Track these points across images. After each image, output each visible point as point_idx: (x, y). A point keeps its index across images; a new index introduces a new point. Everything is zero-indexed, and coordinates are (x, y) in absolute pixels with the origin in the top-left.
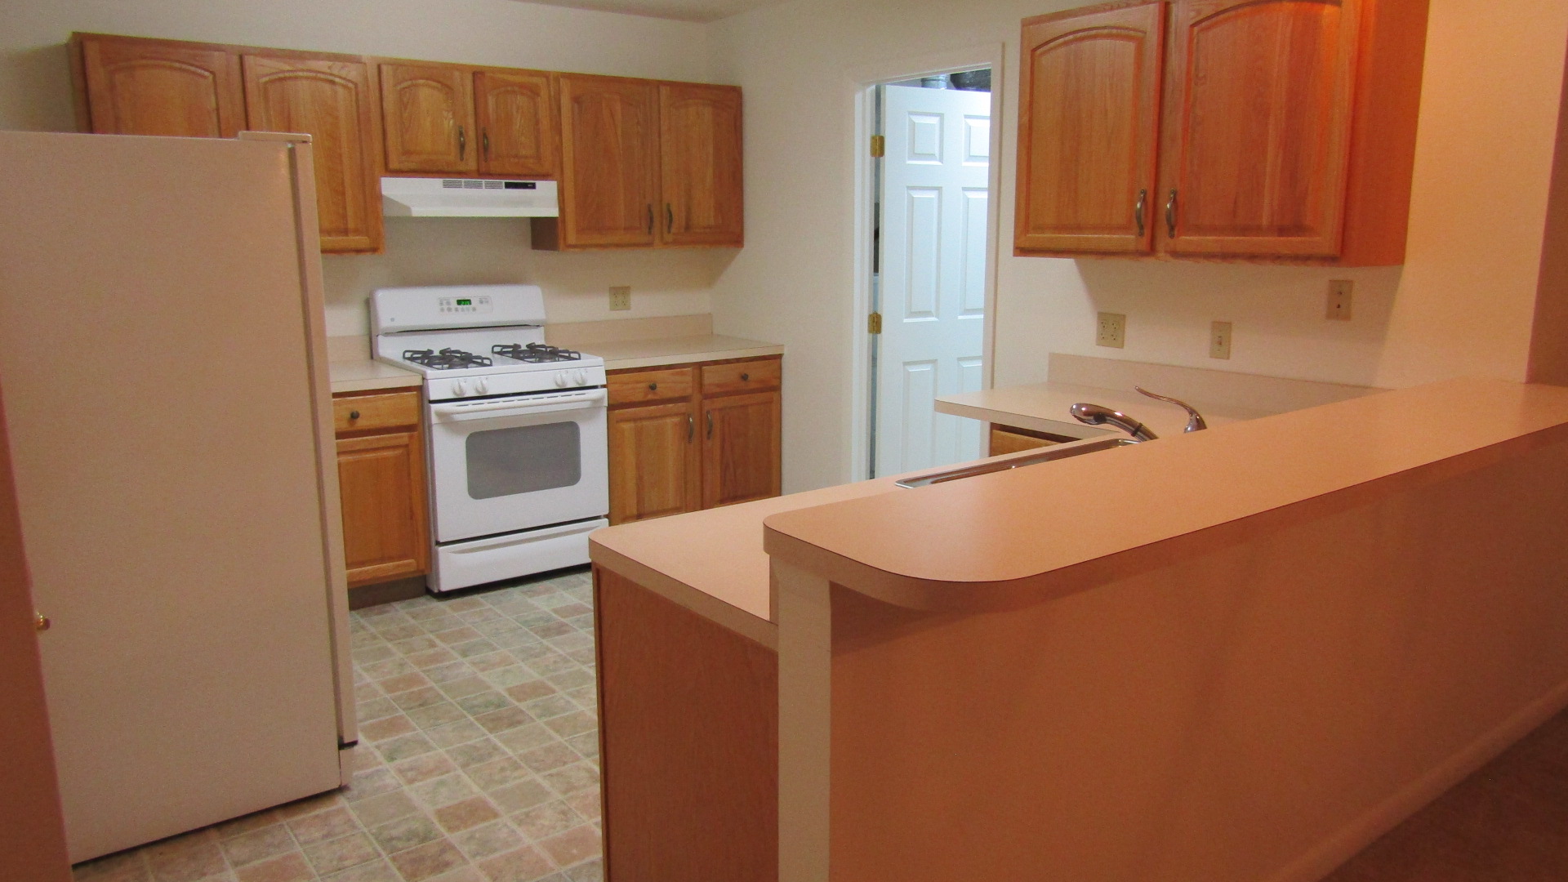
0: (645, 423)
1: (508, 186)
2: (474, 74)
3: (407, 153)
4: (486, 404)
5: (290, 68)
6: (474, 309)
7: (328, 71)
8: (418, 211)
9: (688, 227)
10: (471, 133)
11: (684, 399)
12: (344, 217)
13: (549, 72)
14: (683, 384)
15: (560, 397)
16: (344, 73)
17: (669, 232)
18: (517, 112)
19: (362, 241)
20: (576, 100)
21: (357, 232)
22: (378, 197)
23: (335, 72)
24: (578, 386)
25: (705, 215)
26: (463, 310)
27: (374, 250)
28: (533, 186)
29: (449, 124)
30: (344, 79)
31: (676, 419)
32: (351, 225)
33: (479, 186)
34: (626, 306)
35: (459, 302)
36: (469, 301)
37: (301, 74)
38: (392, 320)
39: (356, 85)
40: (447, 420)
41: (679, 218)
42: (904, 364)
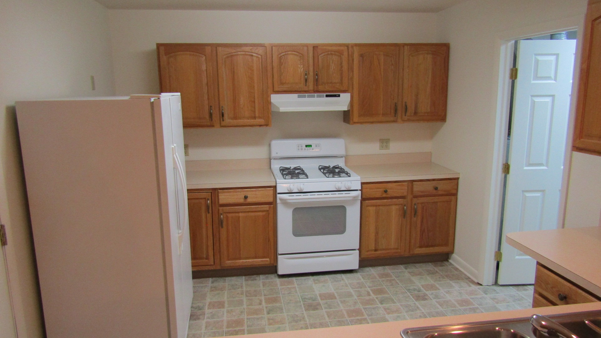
0: (381, 207)
1: (327, 96)
2: (314, 47)
3: (282, 84)
4: (302, 196)
5: (235, 51)
6: (313, 149)
7: (250, 51)
8: (282, 109)
9: (416, 113)
10: (311, 73)
11: (403, 197)
12: (255, 112)
13: (349, 44)
14: (403, 190)
15: (337, 195)
16: (256, 51)
17: (405, 115)
18: (333, 63)
19: (262, 121)
20: (362, 56)
21: (260, 118)
22: (269, 103)
23: (253, 51)
24: (346, 190)
25: (425, 106)
26: (308, 149)
27: (267, 125)
28: (339, 96)
29: (301, 69)
30: (257, 54)
31: (397, 207)
32: (257, 115)
33: (314, 97)
34: (387, 147)
35: (306, 146)
36: (311, 145)
37: (239, 53)
38: (277, 153)
39: (261, 56)
40: (285, 202)
41: (411, 109)
42: (523, 191)
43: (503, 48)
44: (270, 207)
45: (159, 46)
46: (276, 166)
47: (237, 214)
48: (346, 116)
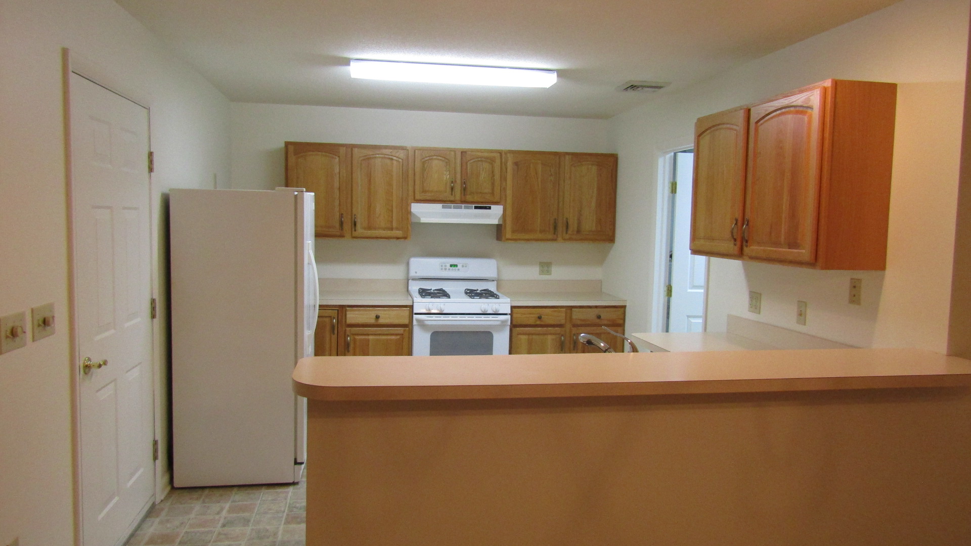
0: (534, 337)
1: (476, 208)
2: (462, 152)
3: (424, 191)
4: (442, 317)
5: (373, 153)
6: (458, 270)
7: (390, 154)
8: (424, 220)
9: (578, 231)
10: (459, 181)
11: (560, 326)
12: (392, 222)
13: (502, 150)
14: (561, 318)
15: (483, 317)
16: (397, 155)
17: (567, 233)
18: (483, 170)
19: (399, 233)
20: (516, 164)
21: (397, 229)
22: (409, 213)
23: (393, 154)
24: (494, 313)
25: (589, 224)
26: (452, 270)
27: (405, 238)
28: (490, 208)
29: (447, 177)
30: (397, 157)
31: (554, 337)
32: (395, 225)
33: (461, 208)
34: (549, 272)
35: (451, 266)
36: (457, 265)
37: (378, 156)
38: (416, 272)
39: (402, 160)
40: (422, 324)
41: (573, 226)
42: (688, 317)
43: (661, 161)
44: (404, 331)
45: (287, 144)
46: (414, 287)
47: (366, 337)
48: (499, 231)
